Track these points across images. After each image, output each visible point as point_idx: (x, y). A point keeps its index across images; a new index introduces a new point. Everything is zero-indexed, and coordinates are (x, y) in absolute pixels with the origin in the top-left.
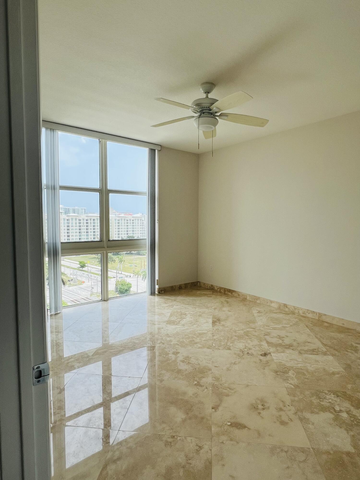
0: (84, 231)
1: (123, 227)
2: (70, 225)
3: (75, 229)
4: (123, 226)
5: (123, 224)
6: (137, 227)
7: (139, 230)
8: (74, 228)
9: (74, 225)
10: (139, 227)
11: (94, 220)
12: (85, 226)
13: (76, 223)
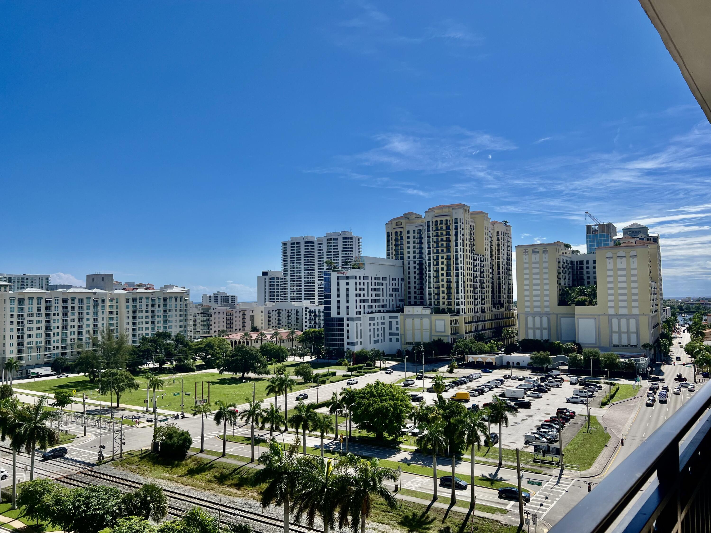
0: (56, 324)
1: (144, 314)
2: (26, 312)
3: (37, 322)
4: (144, 312)
5: (144, 309)
6: (173, 313)
7: (178, 318)
8: (35, 318)
9: (35, 312)
10: (178, 313)
11: (81, 300)
12: (61, 315)
13: (39, 309)
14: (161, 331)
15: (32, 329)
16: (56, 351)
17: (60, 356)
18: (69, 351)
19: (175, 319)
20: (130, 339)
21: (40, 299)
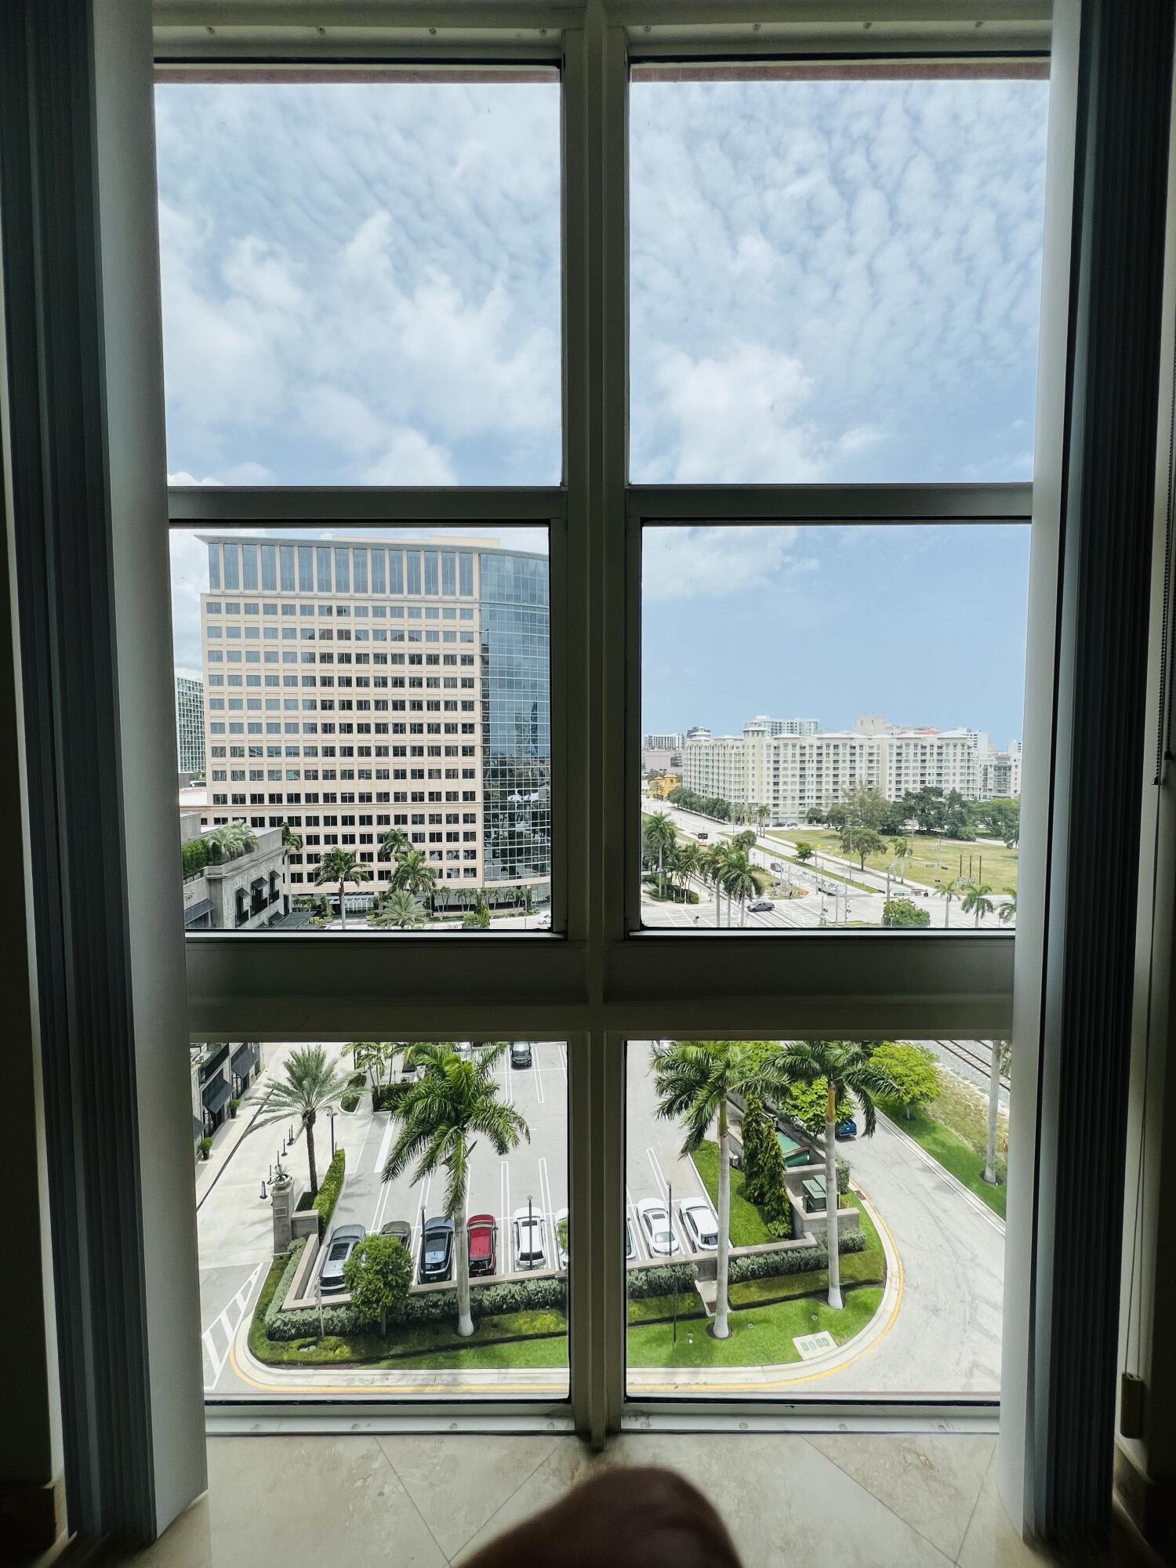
0: (811, 772)
2: (781, 759)
3: (792, 769)
4: (912, 761)
5: (912, 758)
6: (951, 764)
7: (958, 771)
8: (790, 765)
9: (790, 758)
10: (958, 764)
11: (836, 747)
12: (815, 762)
13: (794, 755)
14: (930, 786)
15: (787, 776)
16: (810, 801)
17: (814, 806)
18: (823, 801)
19: (954, 771)
20: (894, 793)
21: (794, 746)
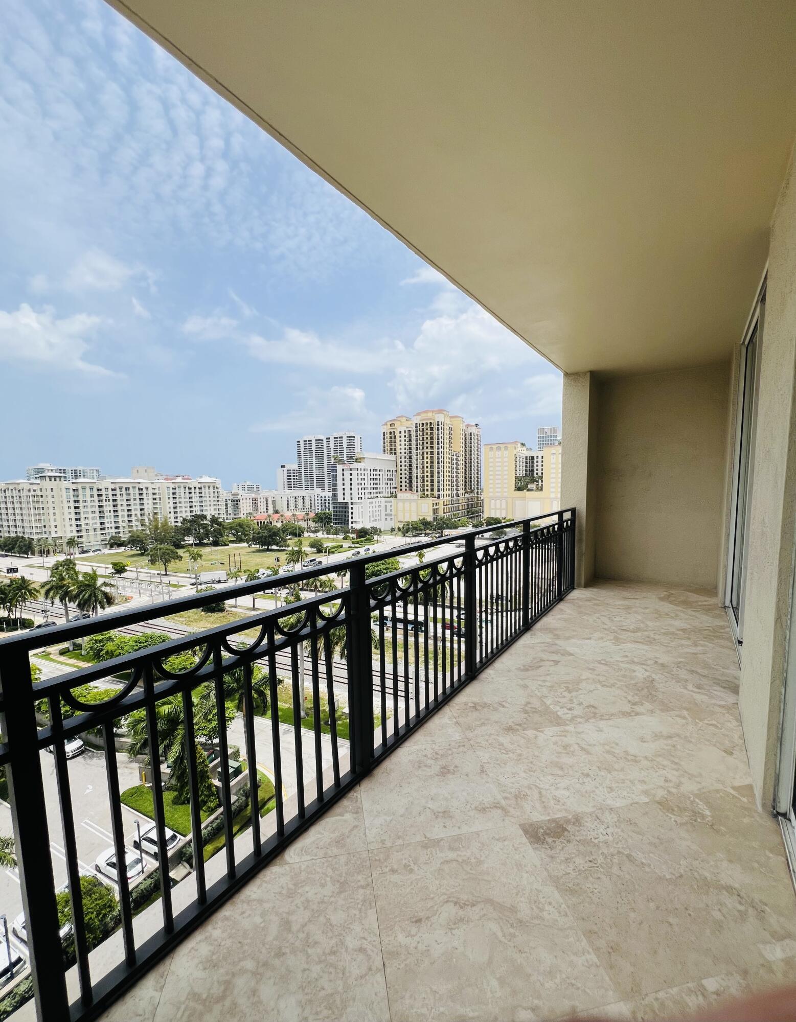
0: (108, 509)
2: (81, 499)
3: (92, 507)
4: (183, 498)
8: (89, 504)
9: (88, 498)
10: (212, 499)
11: (127, 489)
12: (111, 501)
13: (92, 496)
14: (198, 513)
15: (88, 512)
19: (210, 503)
20: (173, 520)
21: (91, 489)
